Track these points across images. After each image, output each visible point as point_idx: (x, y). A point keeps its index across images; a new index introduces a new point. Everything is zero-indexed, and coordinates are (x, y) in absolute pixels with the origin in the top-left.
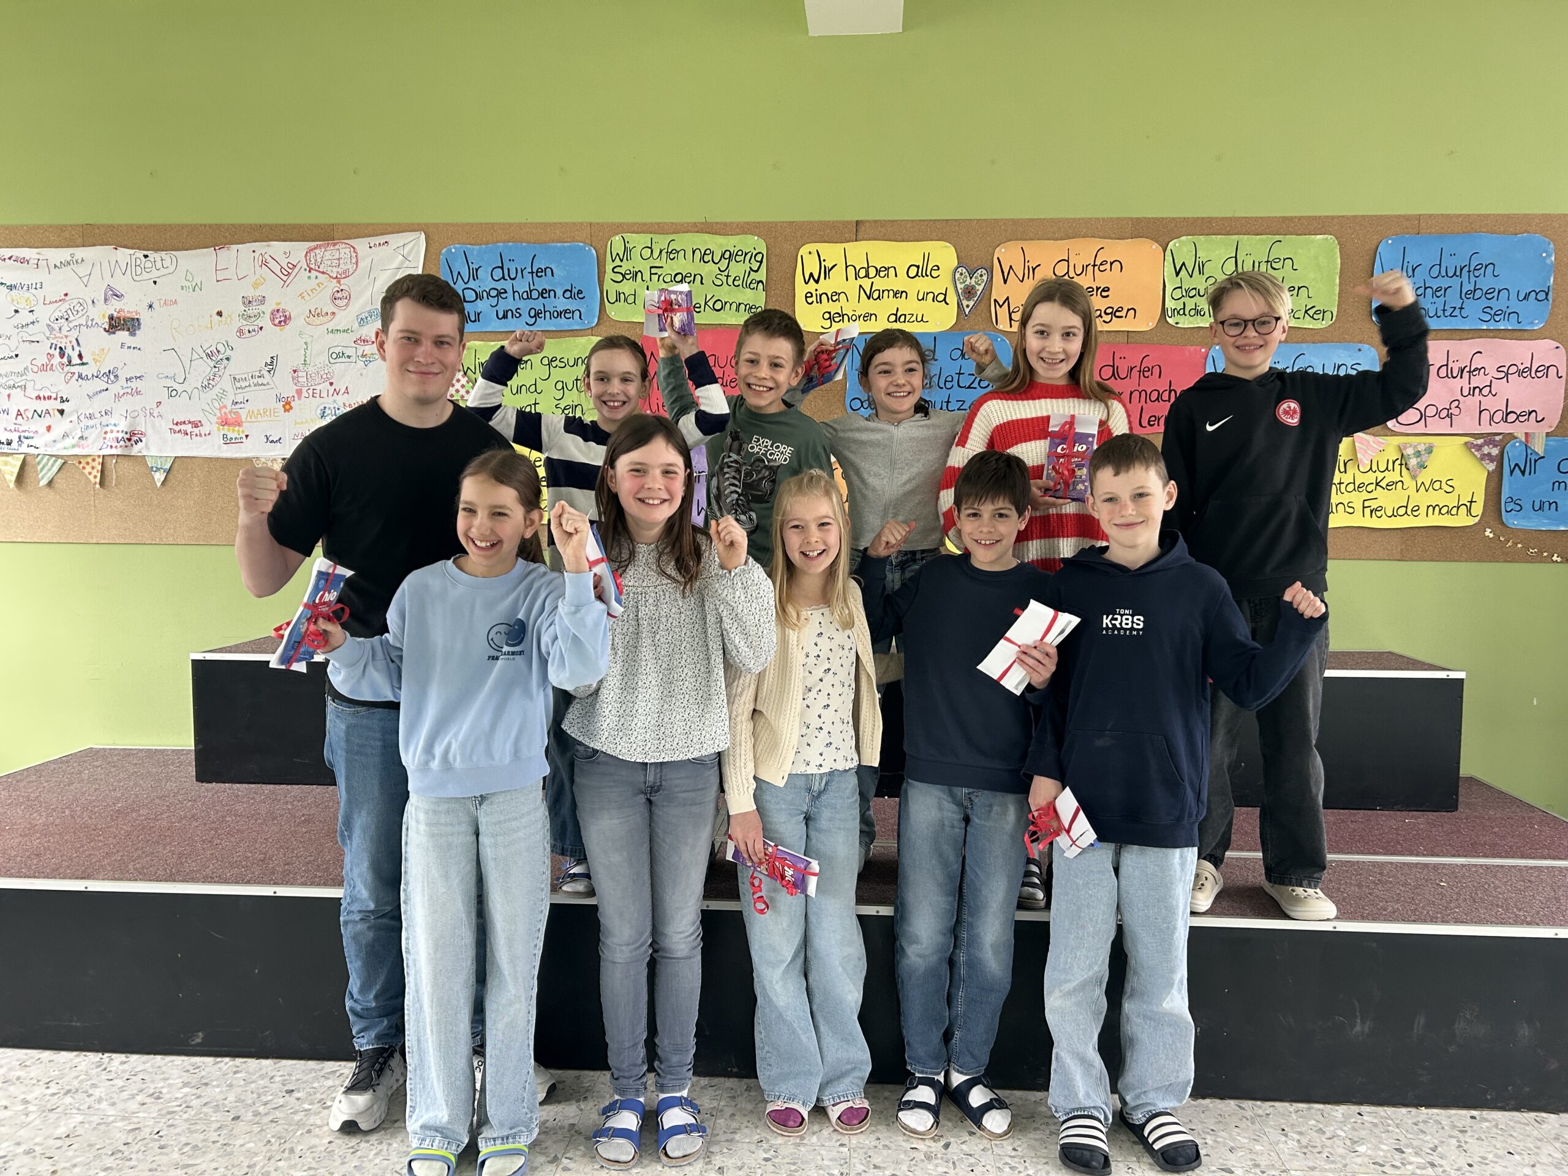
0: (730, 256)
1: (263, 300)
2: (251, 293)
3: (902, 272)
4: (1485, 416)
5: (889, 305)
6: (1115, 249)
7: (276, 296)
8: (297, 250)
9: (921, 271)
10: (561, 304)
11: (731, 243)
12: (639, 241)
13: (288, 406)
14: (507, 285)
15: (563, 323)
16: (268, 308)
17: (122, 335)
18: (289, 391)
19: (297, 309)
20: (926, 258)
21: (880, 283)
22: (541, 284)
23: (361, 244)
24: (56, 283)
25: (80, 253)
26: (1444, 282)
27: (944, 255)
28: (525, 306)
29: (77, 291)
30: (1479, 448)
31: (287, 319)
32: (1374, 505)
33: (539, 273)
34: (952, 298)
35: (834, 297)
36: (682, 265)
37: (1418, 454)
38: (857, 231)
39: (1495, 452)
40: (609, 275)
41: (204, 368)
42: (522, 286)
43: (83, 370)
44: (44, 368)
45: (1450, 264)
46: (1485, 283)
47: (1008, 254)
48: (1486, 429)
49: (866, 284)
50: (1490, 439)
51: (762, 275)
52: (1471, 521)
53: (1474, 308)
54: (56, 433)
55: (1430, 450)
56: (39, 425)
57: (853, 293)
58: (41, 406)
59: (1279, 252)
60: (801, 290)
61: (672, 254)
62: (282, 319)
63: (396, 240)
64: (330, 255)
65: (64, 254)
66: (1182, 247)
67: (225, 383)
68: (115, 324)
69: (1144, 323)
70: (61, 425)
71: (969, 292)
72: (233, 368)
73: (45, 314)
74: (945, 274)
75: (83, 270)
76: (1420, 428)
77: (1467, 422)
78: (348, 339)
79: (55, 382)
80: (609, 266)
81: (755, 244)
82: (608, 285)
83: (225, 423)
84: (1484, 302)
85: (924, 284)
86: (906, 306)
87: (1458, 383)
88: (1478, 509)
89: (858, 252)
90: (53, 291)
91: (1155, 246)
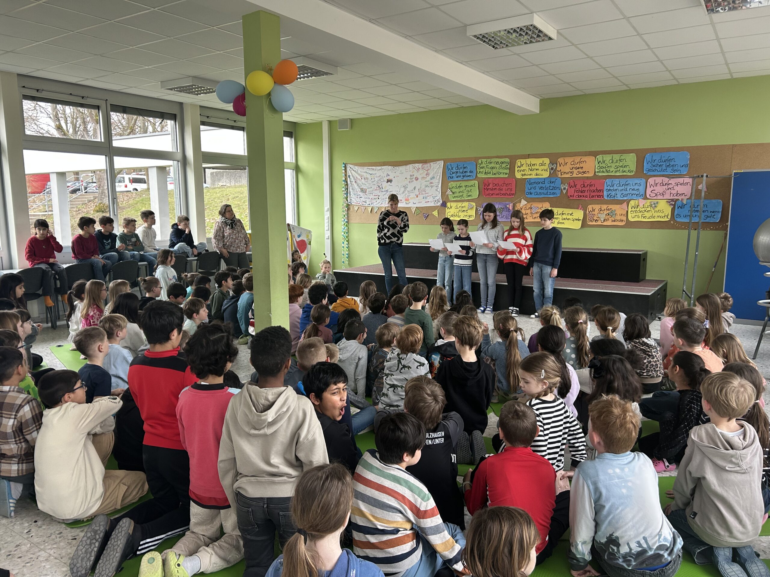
0: (502, 163)
1: (414, 175)
2: (412, 174)
3: (538, 165)
4: (672, 195)
5: (535, 172)
6: (584, 158)
7: (416, 174)
8: (420, 165)
9: (542, 164)
10: (469, 174)
11: (503, 160)
12: (484, 160)
13: (417, 197)
14: (458, 171)
15: (469, 178)
16: (414, 177)
17: (389, 183)
18: (418, 193)
19: (420, 177)
20: (543, 162)
21: (533, 167)
22: (465, 170)
23: (432, 163)
24: (378, 173)
25: (383, 167)
26: (662, 163)
27: (547, 161)
28: (462, 175)
29: (382, 175)
30: (669, 202)
31: (418, 179)
32: (644, 216)
33: (465, 168)
34: (548, 170)
35: (524, 170)
36: (492, 165)
37: (654, 204)
38: (528, 156)
39: (673, 203)
40: (478, 168)
41: (403, 189)
42: (461, 171)
43: (383, 190)
44: (376, 190)
45: (663, 159)
46: (672, 163)
47: (561, 160)
48: (672, 198)
49: (530, 167)
50: (672, 200)
51: (508, 167)
52: (668, 220)
53: (669, 169)
54: (377, 202)
55: (657, 203)
56: (375, 201)
57: (527, 170)
58: (375, 197)
59: (622, 158)
60: (516, 169)
61: (490, 163)
62: (417, 179)
63: (438, 162)
64: (425, 166)
65: (380, 168)
66: (600, 157)
67: (406, 192)
68: (388, 181)
69: (591, 175)
70: (378, 201)
71: (552, 169)
72: (408, 189)
73: (376, 179)
74: (547, 165)
75: (383, 171)
76: (655, 198)
77: (667, 196)
78: (428, 183)
79: (377, 193)
80: (478, 166)
81: (507, 160)
82: (478, 170)
83: (406, 200)
84: (672, 168)
85: (543, 167)
86: (538, 172)
87: (665, 187)
88: (669, 217)
89: (529, 161)
90: (378, 175)
91: (594, 157)
